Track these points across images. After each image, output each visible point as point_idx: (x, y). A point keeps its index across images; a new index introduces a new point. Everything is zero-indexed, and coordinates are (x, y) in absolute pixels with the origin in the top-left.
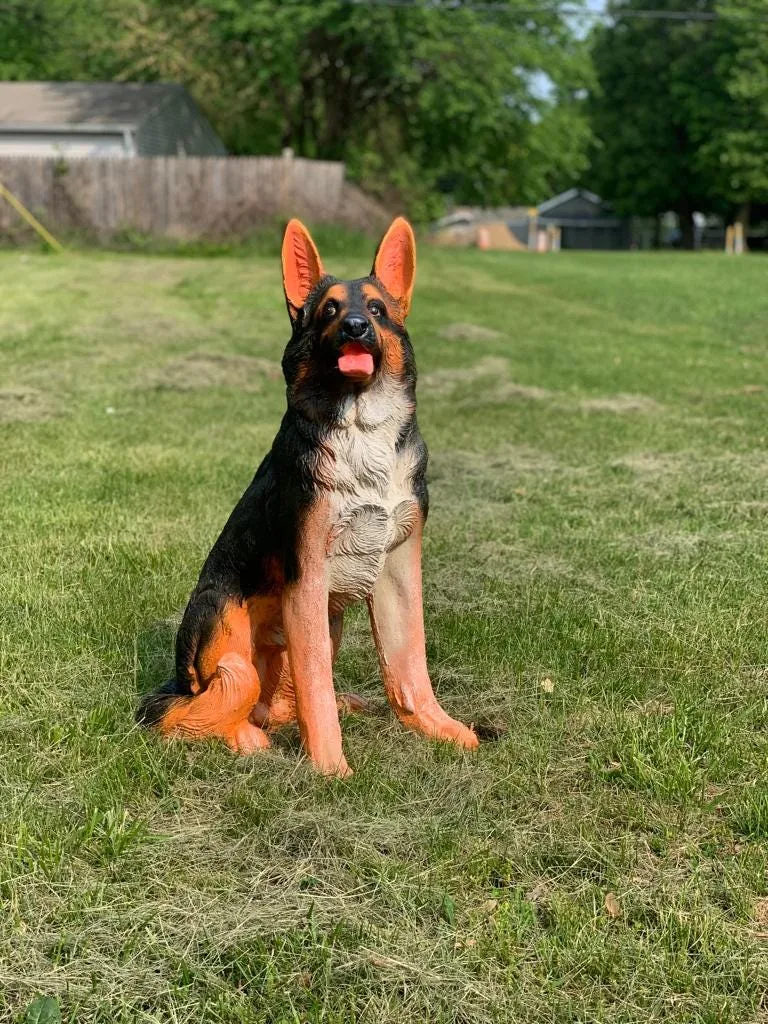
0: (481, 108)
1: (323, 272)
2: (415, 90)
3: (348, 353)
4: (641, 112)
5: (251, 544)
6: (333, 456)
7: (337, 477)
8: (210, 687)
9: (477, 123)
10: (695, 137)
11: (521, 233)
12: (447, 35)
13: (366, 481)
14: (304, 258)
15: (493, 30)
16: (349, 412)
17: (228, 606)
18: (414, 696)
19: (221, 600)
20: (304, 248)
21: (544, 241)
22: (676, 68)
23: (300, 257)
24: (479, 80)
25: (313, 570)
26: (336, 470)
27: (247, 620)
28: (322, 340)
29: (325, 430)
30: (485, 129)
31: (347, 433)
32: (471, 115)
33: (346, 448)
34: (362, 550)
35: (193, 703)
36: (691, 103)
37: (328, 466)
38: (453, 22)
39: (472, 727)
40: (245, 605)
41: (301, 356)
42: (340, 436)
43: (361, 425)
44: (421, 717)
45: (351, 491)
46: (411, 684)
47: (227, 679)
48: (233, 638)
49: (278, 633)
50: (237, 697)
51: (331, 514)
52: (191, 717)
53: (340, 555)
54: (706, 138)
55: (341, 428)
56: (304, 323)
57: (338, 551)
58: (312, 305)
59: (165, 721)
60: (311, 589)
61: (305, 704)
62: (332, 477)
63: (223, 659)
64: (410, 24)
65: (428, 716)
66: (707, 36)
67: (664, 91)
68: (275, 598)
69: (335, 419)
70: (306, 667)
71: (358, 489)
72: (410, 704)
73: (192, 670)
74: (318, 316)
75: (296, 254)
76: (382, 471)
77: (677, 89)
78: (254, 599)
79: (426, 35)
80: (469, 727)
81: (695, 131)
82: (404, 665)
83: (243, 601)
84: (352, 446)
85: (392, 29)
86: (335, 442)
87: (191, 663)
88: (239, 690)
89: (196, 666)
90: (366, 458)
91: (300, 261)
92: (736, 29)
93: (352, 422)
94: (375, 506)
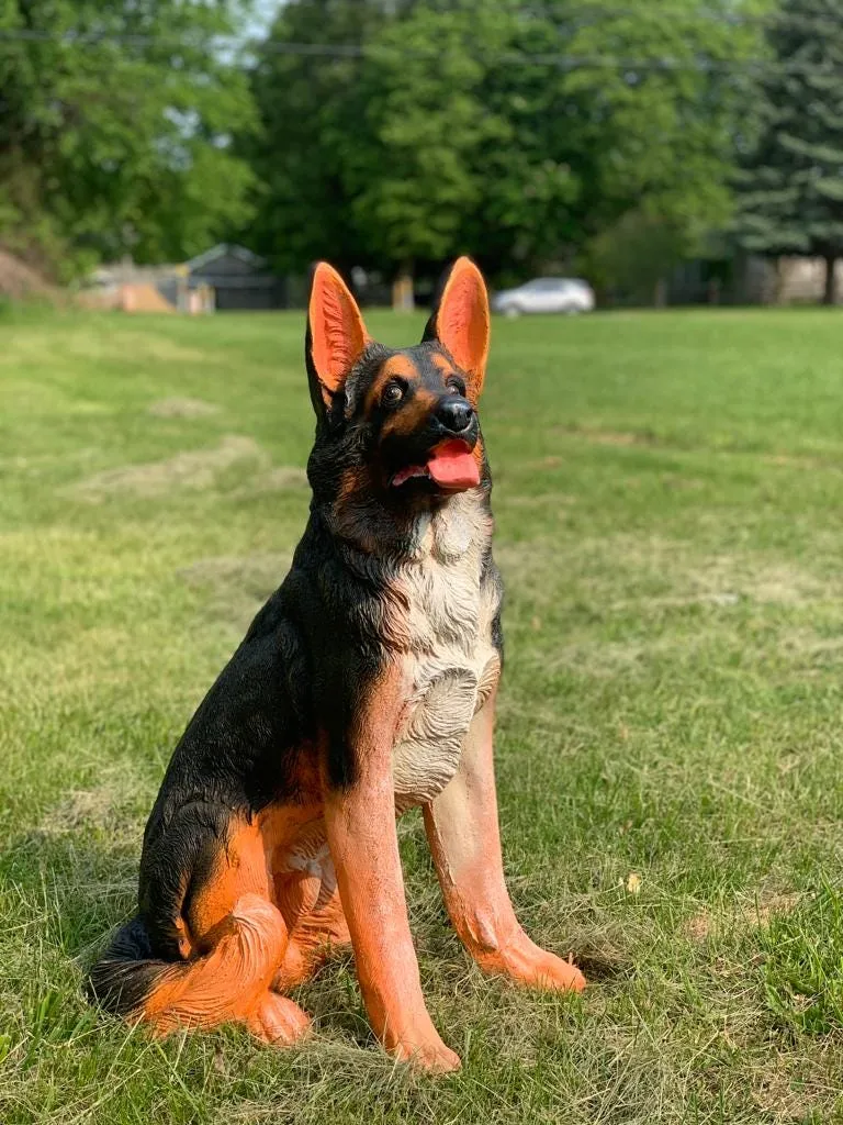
0: (131, 155)
1: (367, 338)
2: (55, 134)
3: (443, 456)
4: (293, 160)
5: (264, 734)
6: (406, 604)
7: (412, 633)
8: (219, 948)
9: (127, 172)
10: (350, 188)
11: (170, 294)
12: (89, 74)
13: (447, 635)
14: (336, 319)
15: (140, 67)
16: (424, 538)
17: (232, 825)
18: (495, 926)
19: (222, 818)
20: (337, 304)
21: (198, 301)
22: (328, 113)
23: (332, 317)
24: (127, 123)
25: (378, 768)
26: (412, 623)
27: (259, 841)
28: (383, 436)
29: (390, 565)
30: (136, 177)
31: (421, 568)
32: (121, 162)
33: (423, 591)
34: (439, 733)
35: (191, 974)
36: (345, 151)
37: (399, 617)
38: (96, 58)
39: (571, 959)
40: (255, 821)
41: (347, 459)
42: (412, 573)
43: (440, 556)
44: (507, 954)
45: (428, 651)
46: (490, 909)
47: (248, 934)
48: (243, 871)
49: (295, 855)
50: (264, 960)
51: (404, 686)
52: (194, 996)
53: (408, 741)
54: (361, 190)
55: (413, 562)
56: (349, 411)
57: (406, 736)
58: (358, 386)
59: (150, 1004)
60: (375, 794)
61: (375, 962)
62: (407, 633)
63: (239, 906)
64: (46, 60)
65: (515, 951)
66: (358, 78)
67: (314, 137)
68: (300, 807)
69: (406, 549)
70: (373, 906)
71: (437, 648)
72: (491, 938)
73: (180, 923)
74: (375, 400)
75: (325, 313)
76: (470, 620)
77: (329, 137)
78: (268, 811)
79: (64, 72)
80: (566, 960)
81: (350, 180)
82: (478, 883)
83: (253, 816)
84: (430, 586)
85: (26, 67)
86: (406, 581)
87: (177, 912)
88: (266, 948)
89: (187, 914)
90: (450, 603)
91: (332, 323)
92: (385, 70)
93: (428, 552)
94: (460, 670)
